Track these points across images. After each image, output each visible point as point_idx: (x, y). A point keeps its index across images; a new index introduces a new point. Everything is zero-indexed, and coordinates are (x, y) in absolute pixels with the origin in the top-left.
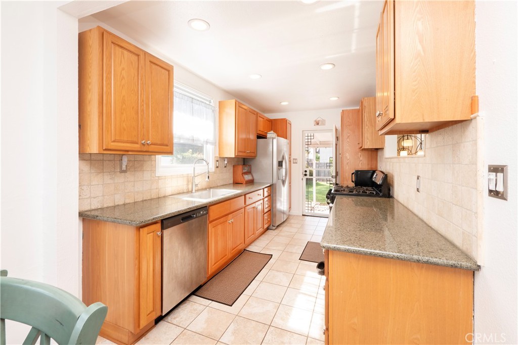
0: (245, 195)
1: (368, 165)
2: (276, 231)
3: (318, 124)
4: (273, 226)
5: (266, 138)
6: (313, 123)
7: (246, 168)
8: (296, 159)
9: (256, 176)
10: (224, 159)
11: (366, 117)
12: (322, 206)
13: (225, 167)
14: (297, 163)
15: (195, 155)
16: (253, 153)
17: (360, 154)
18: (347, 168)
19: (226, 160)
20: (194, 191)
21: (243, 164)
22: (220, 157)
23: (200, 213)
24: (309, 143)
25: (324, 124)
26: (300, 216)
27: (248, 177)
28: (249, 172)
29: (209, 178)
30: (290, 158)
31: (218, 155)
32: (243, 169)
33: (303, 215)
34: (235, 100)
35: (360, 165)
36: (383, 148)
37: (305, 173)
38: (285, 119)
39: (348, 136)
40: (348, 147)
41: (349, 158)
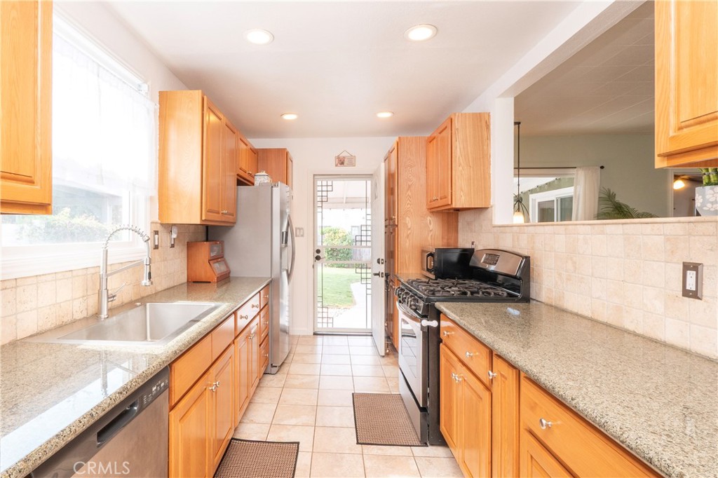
0: (235, 313)
1: (443, 238)
2: (278, 375)
3: (342, 163)
4: (272, 366)
5: (253, 185)
6: (333, 161)
7: (215, 248)
8: (302, 229)
9: (236, 265)
10: (169, 227)
11: (458, 150)
13: (173, 246)
14: (302, 236)
15: (77, 220)
16: (230, 214)
17: (429, 218)
18: (407, 244)
19: (175, 230)
20: (104, 314)
21: (205, 239)
22: (162, 224)
23: (151, 392)
24: (324, 199)
25: (352, 164)
26: (309, 336)
27: (219, 268)
28: (219, 258)
29: (150, 278)
31: (156, 219)
32: (211, 250)
33: (315, 334)
34: (200, 91)
35: (429, 238)
36: (487, 208)
37: (317, 255)
38: (285, 149)
39: (410, 186)
40: (409, 206)
41: (409, 226)
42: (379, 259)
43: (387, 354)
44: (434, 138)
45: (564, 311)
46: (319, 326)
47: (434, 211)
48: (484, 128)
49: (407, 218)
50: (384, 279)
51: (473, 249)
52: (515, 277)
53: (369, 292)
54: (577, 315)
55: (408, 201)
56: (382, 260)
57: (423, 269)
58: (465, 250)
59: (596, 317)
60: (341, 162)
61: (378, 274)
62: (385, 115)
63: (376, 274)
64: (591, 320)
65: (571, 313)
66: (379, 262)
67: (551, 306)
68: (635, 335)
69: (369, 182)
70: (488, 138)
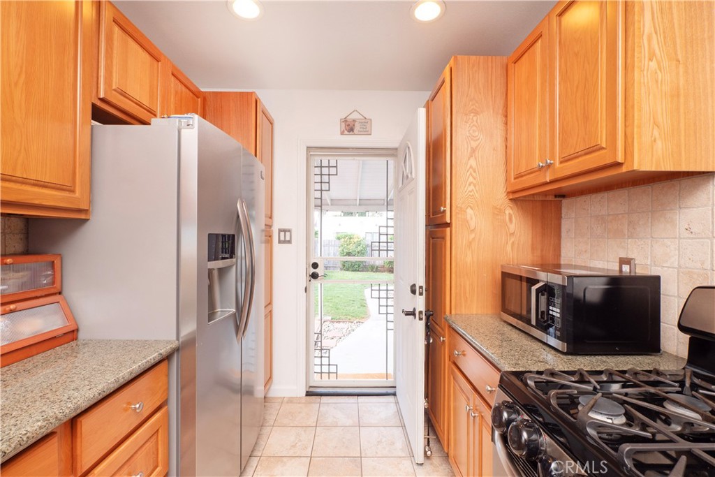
3: (351, 130)
5: (149, 124)
6: (337, 128)
8: (289, 231)
12: (336, 325)
14: (289, 242)
18: (469, 258)
25: (367, 131)
26: (299, 398)
30: (269, 226)
33: (308, 394)
35: (509, 248)
37: (312, 270)
38: (252, 94)
39: (473, 150)
40: (472, 187)
41: (472, 224)
42: (414, 285)
49: (469, 211)
50: (423, 323)
53: (391, 325)
55: (471, 179)
56: (421, 287)
60: (349, 127)
61: (412, 313)
63: (408, 314)
66: (413, 292)
69: (391, 162)
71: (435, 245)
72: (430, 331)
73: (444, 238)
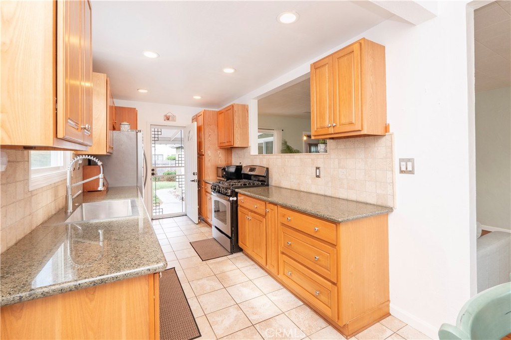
1: (225, 161)
3: (168, 119)
6: (163, 118)
11: (236, 120)
17: (219, 151)
18: (209, 164)
20: (71, 210)
24: (156, 139)
25: (174, 120)
33: (153, 219)
34: (105, 75)
35: (219, 161)
36: (247, 147)
37: (152, 172)
38: (135, 108)
39: (210, 135)
40: (210, 145)
41: (210, 155)
42: (194, 173)
43: (199, 223)
44: (222, 113)
45: (281, 188)
46: (154, 214)
47: (222, 148)
48: (246, 112)
49: (209, 151)
50: (197, 183)
51: (241, 166)
52: (263, 176)
54: (286, 188)
55: (209, 143)
56: (196, 173)
57: (218, 176)
58: (237, 166)
59: (292, 188)
61: (194, 181)
62: (198, 98)
63: (192, 181)
64: (291, 189)
65: (284, 188)
66: (194, 175)
67: (276, 187)
68: (304, 192)
70: (248, 117)
71: (200, 161)
72: (199, 186)
73: (202, 159)
